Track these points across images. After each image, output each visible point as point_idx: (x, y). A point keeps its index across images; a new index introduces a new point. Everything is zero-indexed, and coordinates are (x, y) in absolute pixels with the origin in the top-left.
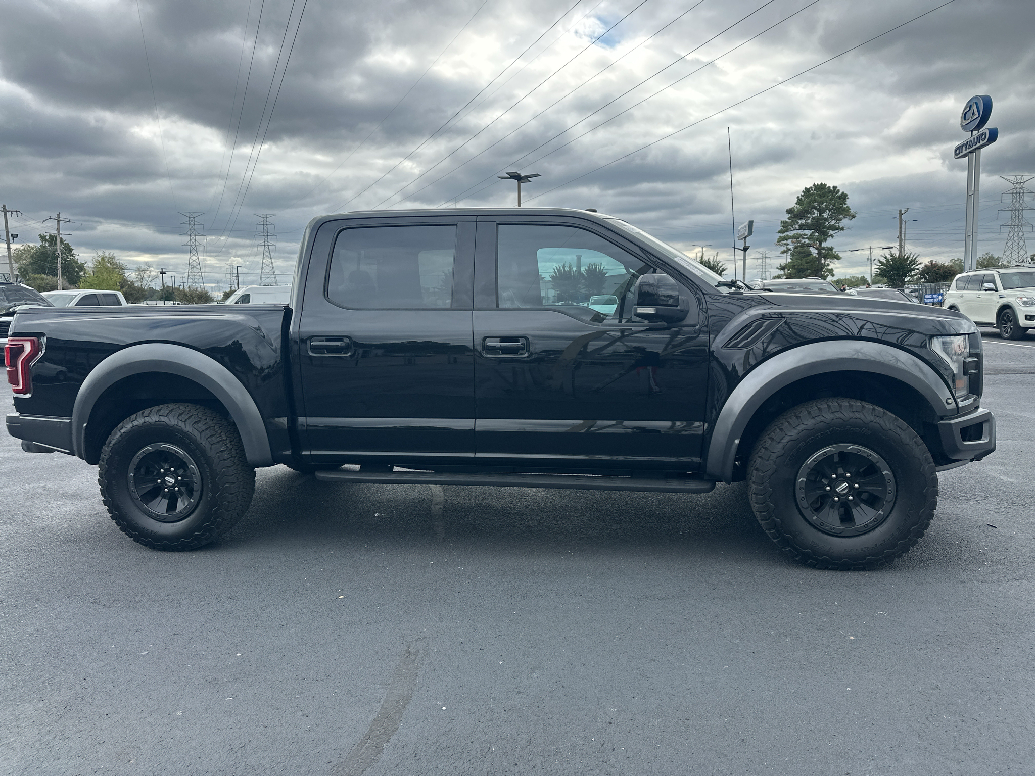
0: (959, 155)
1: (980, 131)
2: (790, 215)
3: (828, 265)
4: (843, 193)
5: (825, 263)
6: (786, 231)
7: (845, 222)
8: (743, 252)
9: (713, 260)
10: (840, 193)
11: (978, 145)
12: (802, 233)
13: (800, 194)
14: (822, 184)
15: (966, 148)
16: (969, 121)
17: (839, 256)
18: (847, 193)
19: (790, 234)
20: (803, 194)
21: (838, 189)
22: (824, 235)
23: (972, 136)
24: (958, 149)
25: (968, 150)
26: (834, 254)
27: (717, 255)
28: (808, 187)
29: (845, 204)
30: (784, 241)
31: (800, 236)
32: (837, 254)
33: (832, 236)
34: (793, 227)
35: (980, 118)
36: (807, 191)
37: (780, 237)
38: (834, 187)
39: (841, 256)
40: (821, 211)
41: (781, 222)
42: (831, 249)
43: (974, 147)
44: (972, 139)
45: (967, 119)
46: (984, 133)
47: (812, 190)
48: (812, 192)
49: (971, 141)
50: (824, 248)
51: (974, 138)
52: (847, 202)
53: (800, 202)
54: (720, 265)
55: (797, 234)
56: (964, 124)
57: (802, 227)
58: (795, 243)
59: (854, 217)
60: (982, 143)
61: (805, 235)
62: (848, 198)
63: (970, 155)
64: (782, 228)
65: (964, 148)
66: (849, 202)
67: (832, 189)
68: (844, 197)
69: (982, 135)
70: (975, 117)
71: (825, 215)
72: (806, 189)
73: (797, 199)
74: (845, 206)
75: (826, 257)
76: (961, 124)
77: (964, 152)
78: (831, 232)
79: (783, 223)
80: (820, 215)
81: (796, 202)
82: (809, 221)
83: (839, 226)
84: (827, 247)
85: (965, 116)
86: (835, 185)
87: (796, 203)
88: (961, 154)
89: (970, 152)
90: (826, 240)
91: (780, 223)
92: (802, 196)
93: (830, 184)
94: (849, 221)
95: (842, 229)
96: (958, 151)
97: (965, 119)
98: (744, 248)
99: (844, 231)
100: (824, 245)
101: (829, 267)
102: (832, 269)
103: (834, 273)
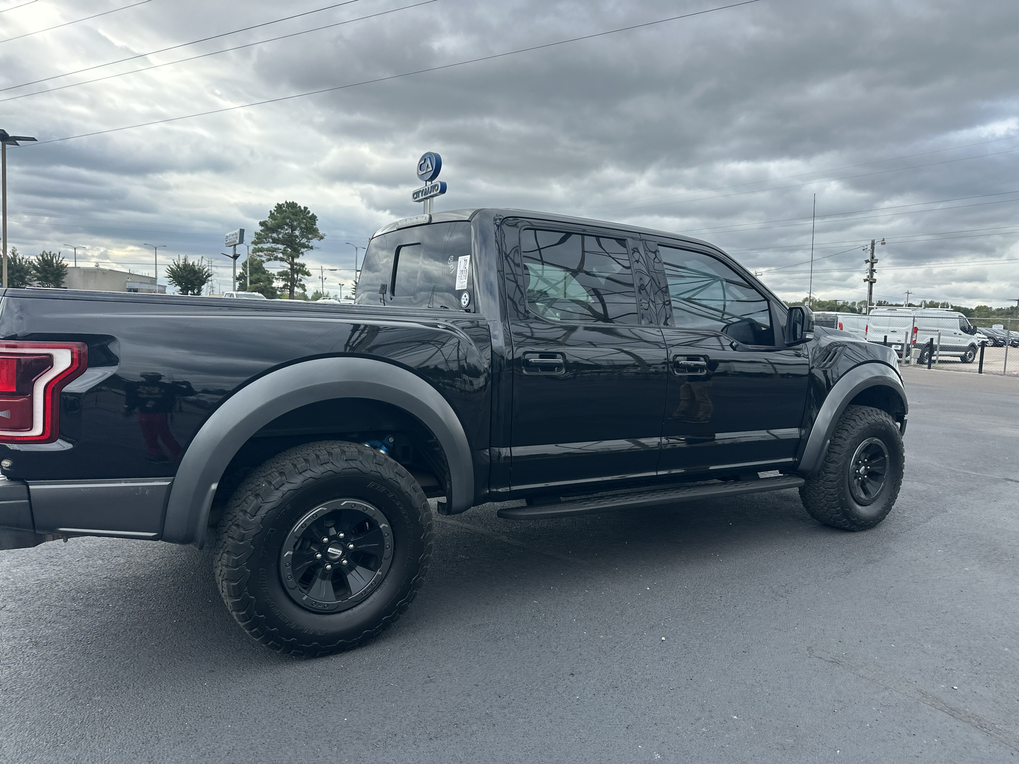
0: (417, 200)
1: (433, 182)
2: (263, 228)
3: (301, 280)
4: (313, 214)
5: (297, 278)
6: (260, 243)
7: (314, 242)
8: (233, 259)
9: (198, 264)
10: (310, 214)
11: (432, 194)
12: (276, 247)
13: (273, 209)
14: (293, 202)
15: (422, 194)
16: (424, 172)
17: (310, 273)
18: (317, 215)
19: (266, 246)
20: (275, 209)
21: (308, 210)
22: (296, 253)
23: (426, 185)
24: (416, 194)
25: (424, 197)
26: (305, 271)
27: (202, 260)
28: (280, 203)
29: (315, 225)
30: (259, 252)
31: (275, 250)
32: (308, 271)
33: (302, 253)
34: (266, 240)
35: (433, 171)
36: (279, 207)
37: (254, 248)
38: (305, 208)
39: (311, 273)
40: (293, 229)
41: (255, 233)
42: (303, 266)
43: (429, 195)
44: (427, 187)
45: (422, 170)
46: (436, 184)
47: (284, 207)
48: (284, 208)
49: (426, 189)
50: (296, 264)
51: (429, 188)
52: (316, 224)
53: (272, 215)
54: (205, 270)
55: (272, 247)
56: (420, 174)
57: (275, 241)
58: (268, 255)
59: (322, 238)
60: (435, 192)
61: (278, 249)
62: (317, 220)
63: (425, 200)
64: (256, 239)
65: (420, 194)
66: (318, 225)
67: (303, 208)
68: (314, 218)
69: (435, 186)
70: (429, 170)
71: (297, 233)
72: (278, 204)
73: (269, 213)
74: (315, 227)
75: (298, 272)
76: (418, 173)
77: (421, 198)
78: (303, 250)
79: (257, 234)
80: (292, 231)
81: (269, 215)
82: (280, 236)
83: (308, 244)
84: (299, 263)
85: (421, 167)
86: (306, 206)
87: (269, 217)
88: (418, 199)
89: (426, 198)
90: (298, 257)
91: (254, 235)
92: (274, 210)
93: (302, 204)
94: (318, 241)
95: (312, 248)
96: (415, 196)
97: (421, 170)
98: (233, 256)
99: (314, 250)
100: (296, 260)
101: (302, 283)
102: (304, 285)
103: (306, 288)
